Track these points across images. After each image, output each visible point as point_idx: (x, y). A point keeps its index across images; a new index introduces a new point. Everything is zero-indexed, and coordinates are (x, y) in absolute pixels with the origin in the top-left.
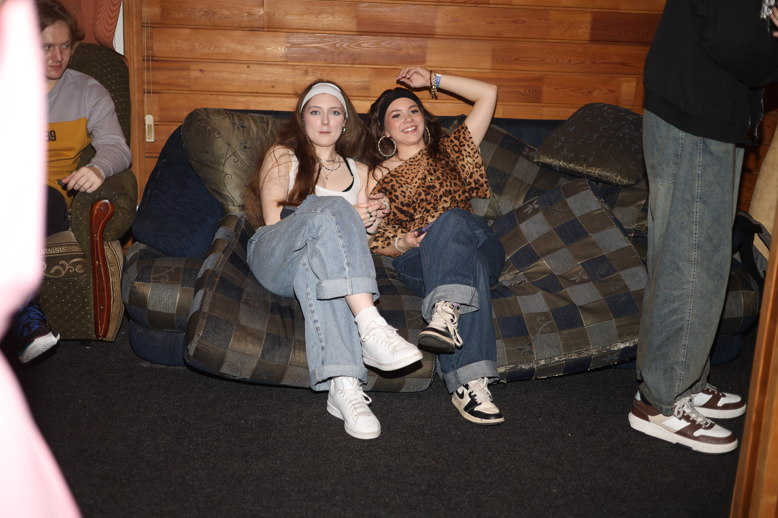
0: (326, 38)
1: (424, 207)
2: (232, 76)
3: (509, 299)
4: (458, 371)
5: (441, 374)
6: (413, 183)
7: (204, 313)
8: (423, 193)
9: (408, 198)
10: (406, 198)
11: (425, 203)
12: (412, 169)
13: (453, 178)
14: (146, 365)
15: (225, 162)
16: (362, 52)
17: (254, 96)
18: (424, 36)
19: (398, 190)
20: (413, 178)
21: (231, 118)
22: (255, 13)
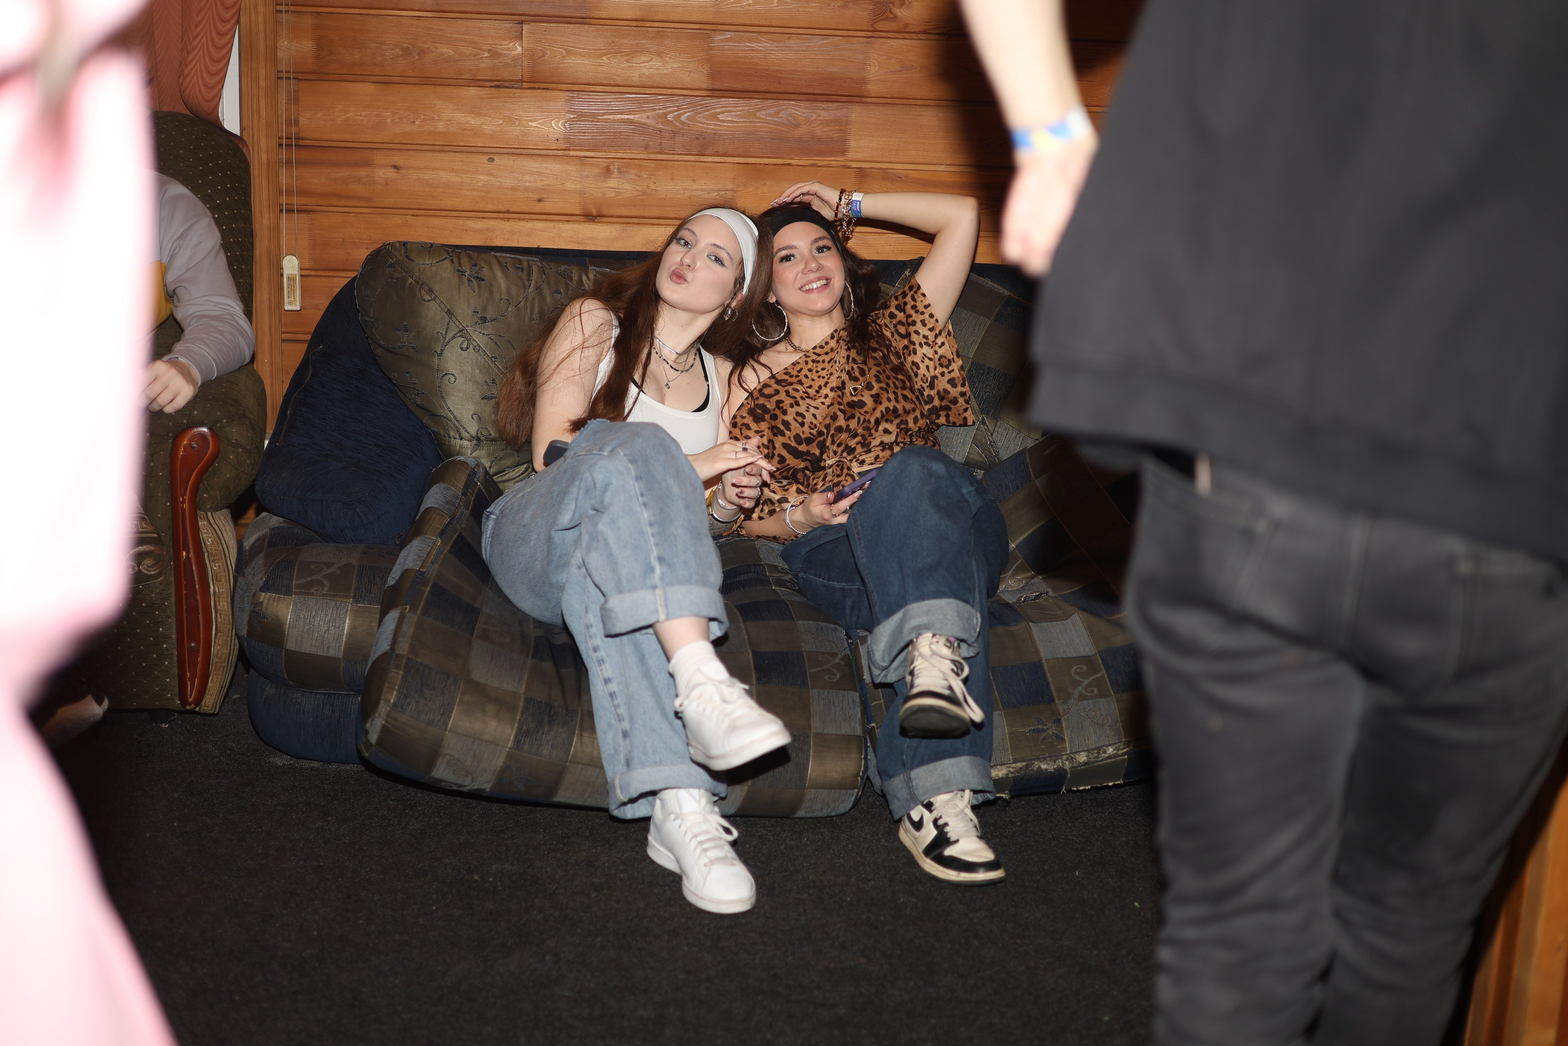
0: (647, 103)
1: (843, 442)
2: (458, 179)
3: (1014, 628)
4: (914, 773)
5: (876, 781)
6: (820, 397)
7: (399, 657)
8: (841, 416)
9: (810, 427)
10: (806, 428)
11: (844, 436)
12: (819, 369)
13: (899, 386)
14: (282, 761)
15: (442, 350)
16: (721, 130)
17: (503, 219)
18: (843, 99)
19: (790, 410)
20: (820, 387)
21: (456, 260)
22: (505, 52)
